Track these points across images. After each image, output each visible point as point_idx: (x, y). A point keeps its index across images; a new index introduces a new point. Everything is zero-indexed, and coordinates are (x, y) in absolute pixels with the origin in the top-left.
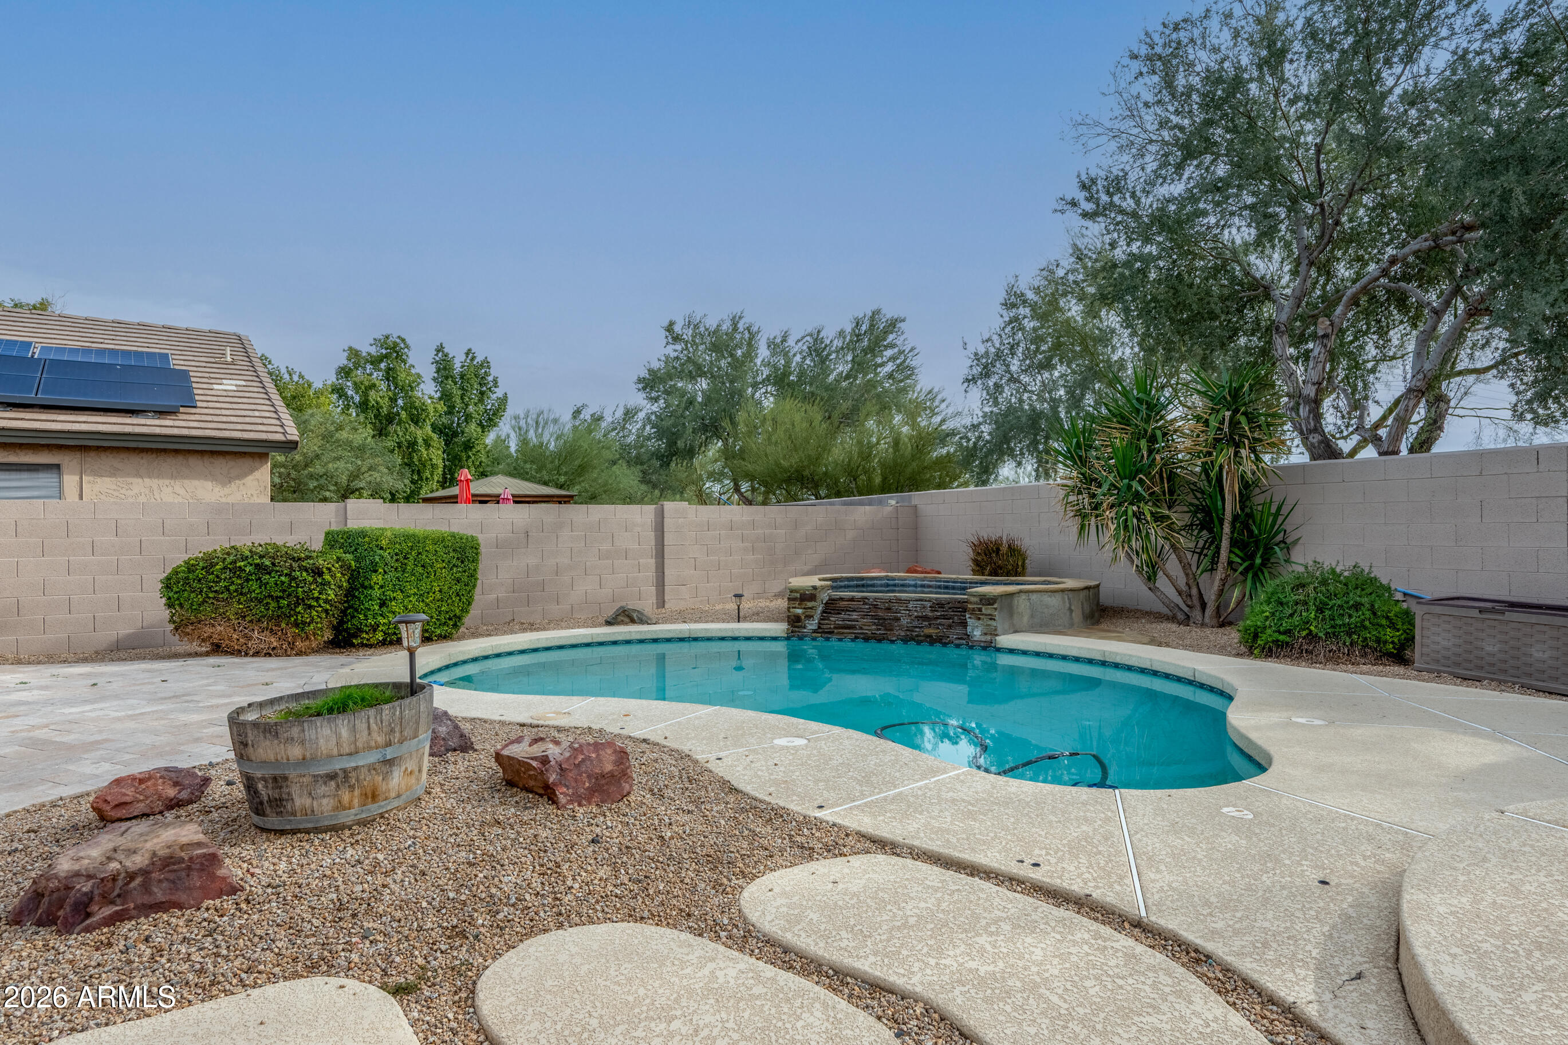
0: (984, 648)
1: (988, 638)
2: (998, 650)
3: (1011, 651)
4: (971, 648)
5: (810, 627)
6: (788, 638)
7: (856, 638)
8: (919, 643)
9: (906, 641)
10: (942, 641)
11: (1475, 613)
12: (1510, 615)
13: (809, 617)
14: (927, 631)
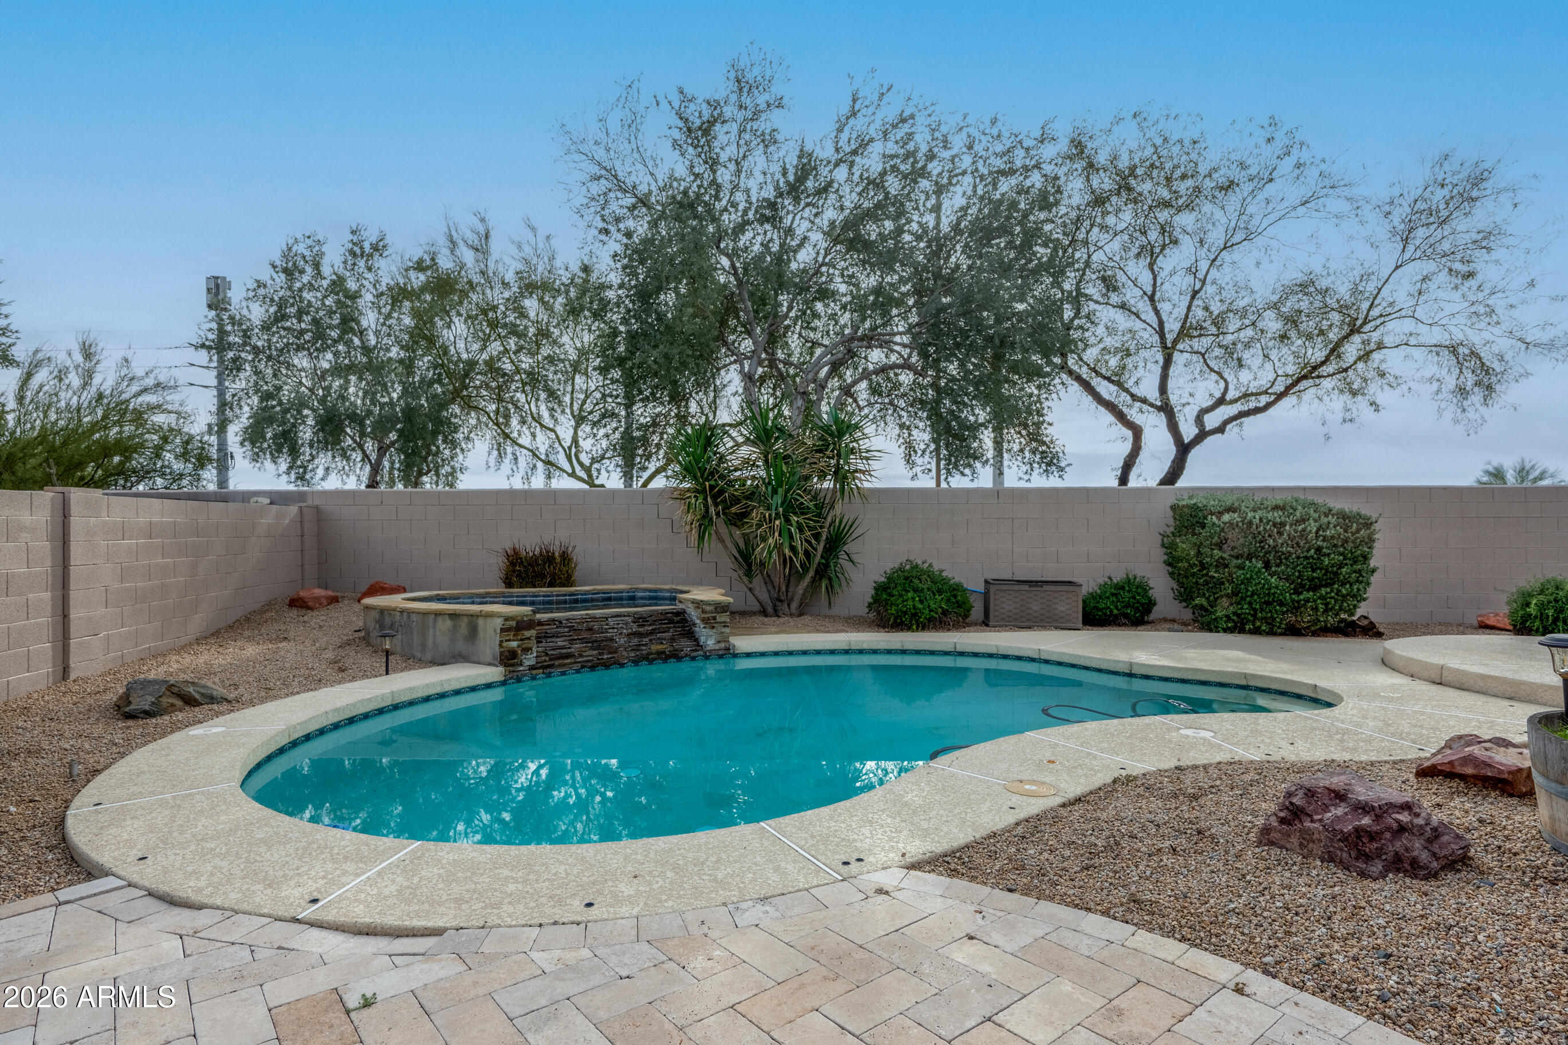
0: (721, 657)
1: (723, 645)
2: (735, 656)
3: (749, 655)
4: (707, 658)
5: (527, 663)
6: (504, 683)
7: (583, 667)
8: (651, 662)
9: (636, 662)
10: (676, 656)
11: (1026, 587)
12: (1046, 587)
13: (527, 650)
14: (655, 647)
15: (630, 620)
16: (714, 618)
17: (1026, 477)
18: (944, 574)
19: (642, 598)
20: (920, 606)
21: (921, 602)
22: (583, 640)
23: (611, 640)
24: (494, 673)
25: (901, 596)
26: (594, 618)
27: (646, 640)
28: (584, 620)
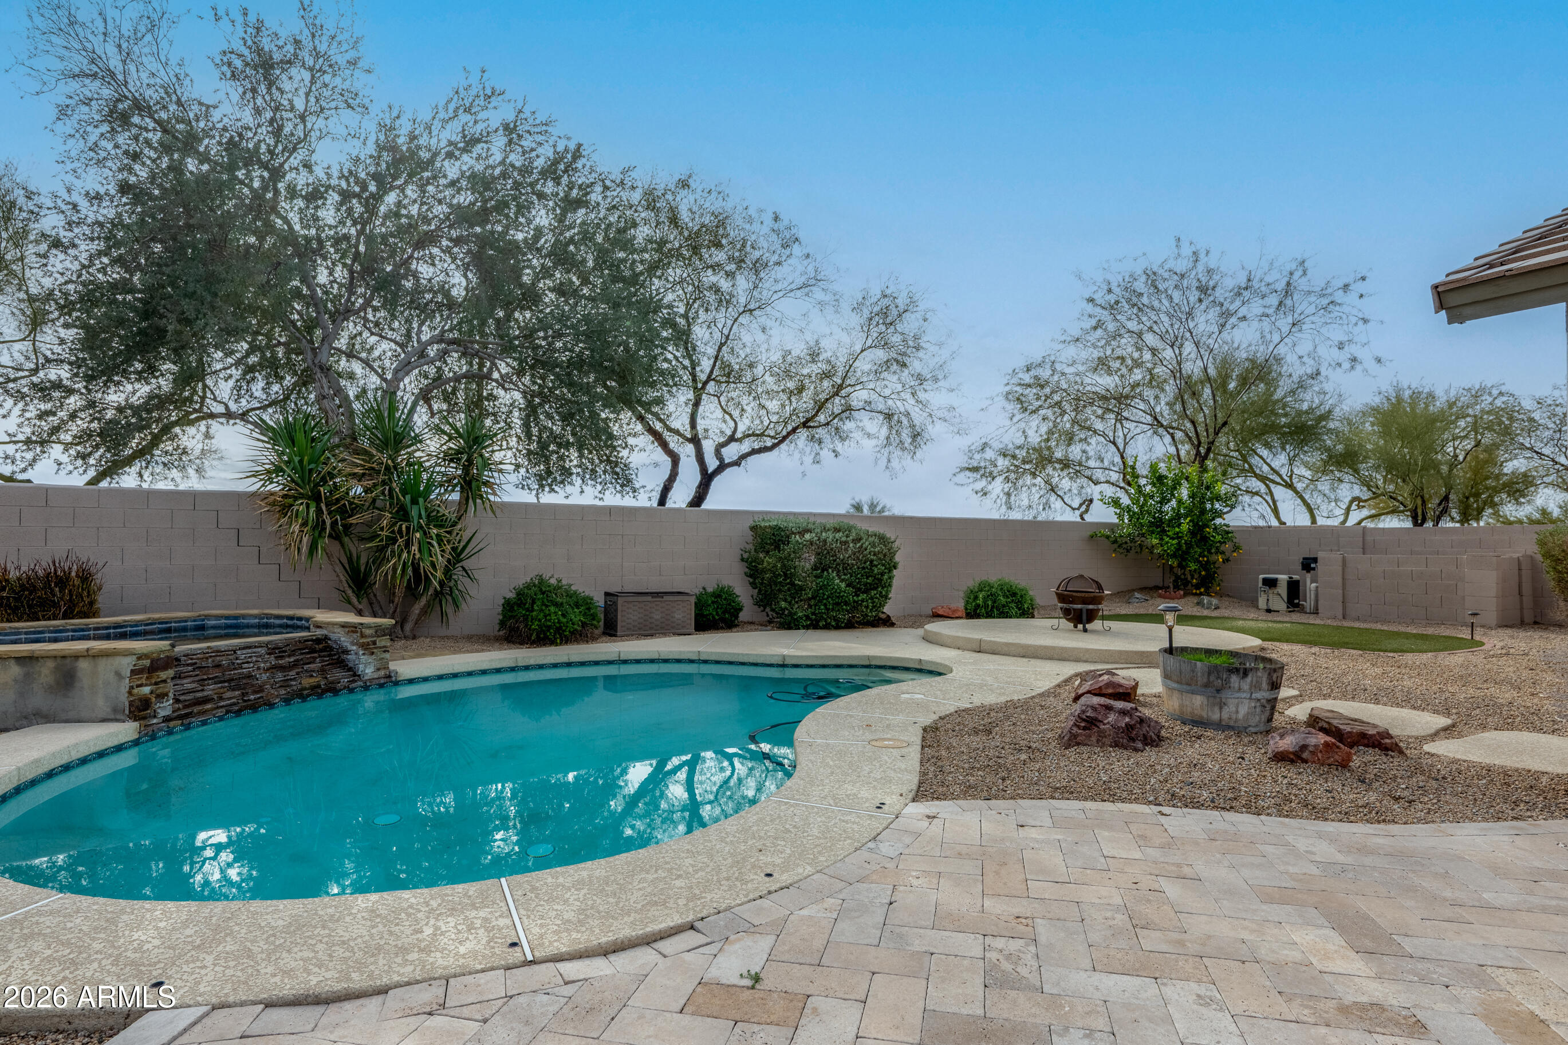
0: (381, 686)
1: (382, 673)
2: (397, 683)
3: (411, 681)
4: (366, 688)
5: (162, 713)
7: (227, 712)
8: (304, 698)
9: (287, 701)
10: (333, 690)
11: (649, 598)
12: (666, 598)
13: (162, 696)
14: (307, 682)
15: (262, 651)
16: (374, 643)
17: (601, 496)
18: (573, 588)
19: (214, 627)
20: (564, 620)
21: (563, 615)
22: (217, 680)
23: (249, 676)
24: (126, 730)
25: (542, 610)
26: (218, 651)
27: (292, 673)
28: (206, 654)
